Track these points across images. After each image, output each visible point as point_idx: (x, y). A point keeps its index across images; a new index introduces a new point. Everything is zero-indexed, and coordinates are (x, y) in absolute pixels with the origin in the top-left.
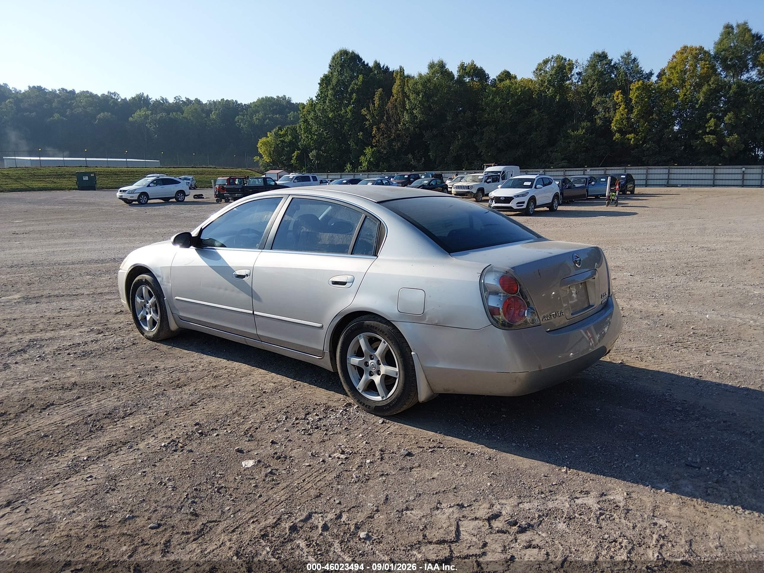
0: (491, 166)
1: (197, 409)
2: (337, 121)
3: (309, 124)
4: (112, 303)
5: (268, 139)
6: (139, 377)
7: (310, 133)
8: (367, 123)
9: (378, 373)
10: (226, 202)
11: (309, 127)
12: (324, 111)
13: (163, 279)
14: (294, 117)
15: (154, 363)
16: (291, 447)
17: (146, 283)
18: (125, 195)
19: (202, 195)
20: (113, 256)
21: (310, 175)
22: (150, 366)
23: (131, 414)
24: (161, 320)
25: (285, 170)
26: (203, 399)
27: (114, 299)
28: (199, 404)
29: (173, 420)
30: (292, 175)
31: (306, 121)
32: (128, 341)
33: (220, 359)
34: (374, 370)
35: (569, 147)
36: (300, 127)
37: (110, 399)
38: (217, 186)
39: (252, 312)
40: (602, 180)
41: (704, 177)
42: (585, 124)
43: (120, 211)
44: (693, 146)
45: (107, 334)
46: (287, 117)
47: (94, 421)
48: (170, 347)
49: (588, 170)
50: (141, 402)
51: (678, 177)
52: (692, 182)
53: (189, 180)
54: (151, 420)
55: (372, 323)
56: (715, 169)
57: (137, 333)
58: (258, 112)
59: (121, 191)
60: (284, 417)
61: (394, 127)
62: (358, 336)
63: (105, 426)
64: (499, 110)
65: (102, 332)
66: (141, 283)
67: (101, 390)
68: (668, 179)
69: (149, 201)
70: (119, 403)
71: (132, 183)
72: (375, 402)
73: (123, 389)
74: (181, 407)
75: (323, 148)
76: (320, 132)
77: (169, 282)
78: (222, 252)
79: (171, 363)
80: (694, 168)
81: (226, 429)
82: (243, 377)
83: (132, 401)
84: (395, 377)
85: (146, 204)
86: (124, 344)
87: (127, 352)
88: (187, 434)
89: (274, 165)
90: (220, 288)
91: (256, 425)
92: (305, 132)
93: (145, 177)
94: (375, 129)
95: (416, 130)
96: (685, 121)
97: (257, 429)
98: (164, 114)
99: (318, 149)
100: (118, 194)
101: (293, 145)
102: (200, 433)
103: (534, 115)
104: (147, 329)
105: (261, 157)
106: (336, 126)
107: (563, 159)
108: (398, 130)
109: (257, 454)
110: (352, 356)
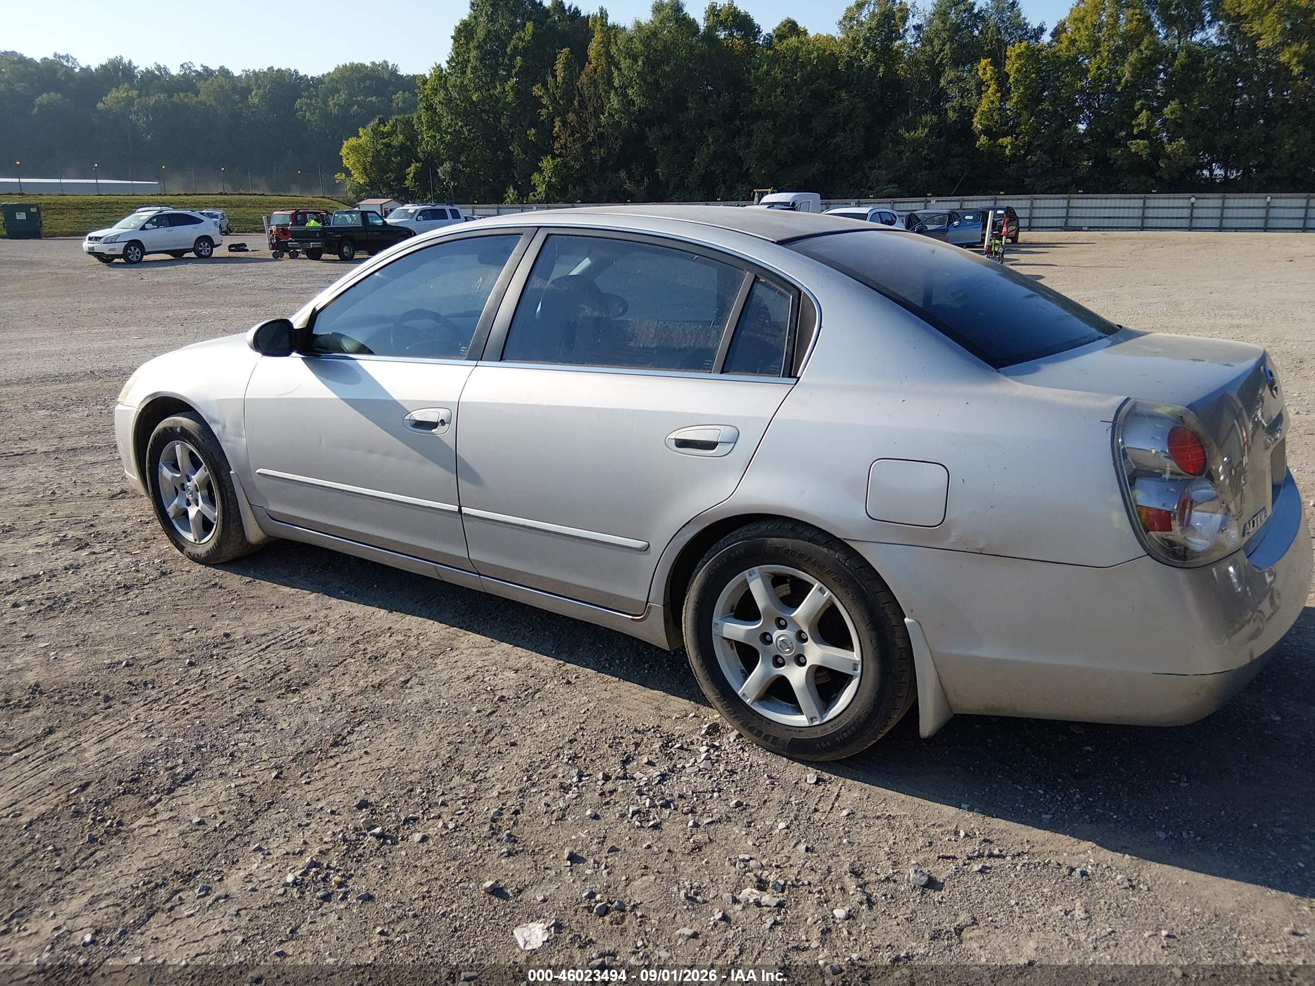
0: (767, 193)
1: (351, 757)
2: (487, 107)
3: (435, 112)
4: (100, 472)
5: (360, 141)
6: (191, 664)
7: (439, 129)
8: (544, 112)
9: (800, 660)
10: (291, 258)
11: (437, 118)
12: (463, 88)
13: (224, 427)
14: (404, 102)
15: (218, 624)
16: (624, 872)
17: (184, 435)
18: (99, 247)
19: (244, 245)
20: (89, 367)
21: (447, 208)
22: (210, 634)
23: (188, 777)
24: (224, 521)
25: (394, 199)
26: (360, 724)
27: (103, 463)
28: (352, 738)
29: (298, 792)
30: (411, 208)
31: (430, 108)
32: (148, 565)
33: (370, 609)
34: (787, 654)
35: (902, 159)
36: (419, 118)
37: (129, 733)
38: (274, 228)
39: (456, 508)
40: (967, 217)
41: (1126, 213)
42: (929, 118)
43: (90, 276)
44: (1110, 159)
45: (98, 548)
46: (391, 101)
47: (97, 804)
48: (248, 579)
49: (933, 202)
50: (207, 739)
51: (1083, 213)
52: (1106, 223)
53: (216, 217)
54: (242, 795)
55: (790, 543)
56: (1145, 199)
57: (166, 545)
58: (337, 91)
59: (90, 239)
60: (574, 772)
61: (593, 120)
62: (746, 573)
63: (127, 819)
64: (779, 91)
65: (87, 544)
66: (170, 435)
67: (102, 705)
68: (1067, 217)
69: (145, 258)
70: (153, 745)
71: (110, 224)
72: (788, 728)
73: (156, 701)
74: (310, 752)
75: (463, 158)
76: (457, 128)
77: (240, 436)
78: (369, 364)
79: (258, 622)
80: (1111, 198)
81: (439, 817)
82: (437, 656)
83: (184, 736)
84: (850, 672)
85: (139, 263)
86: (140, 575)
87: (150, 595)
88: (344, 840)
89: (373, 188)
90: (370, 451)
91: (512, 802)
92: (429, 128)
93: (134, 212)
94: (558, 124)
95: (633, 125)
96: (1097, 113)
97: (516, 812)
98: (163, 96)
99: (454, 159)
100: (86, 244)
101: (407, 152)
102: (378, 836)
103: (841, 101)
104: (190, 537)
105: (348, 173)
106: (485, 117)
107: (890, 182)
108: (600, 126)
109: (544, 901)
110: (725, 618)
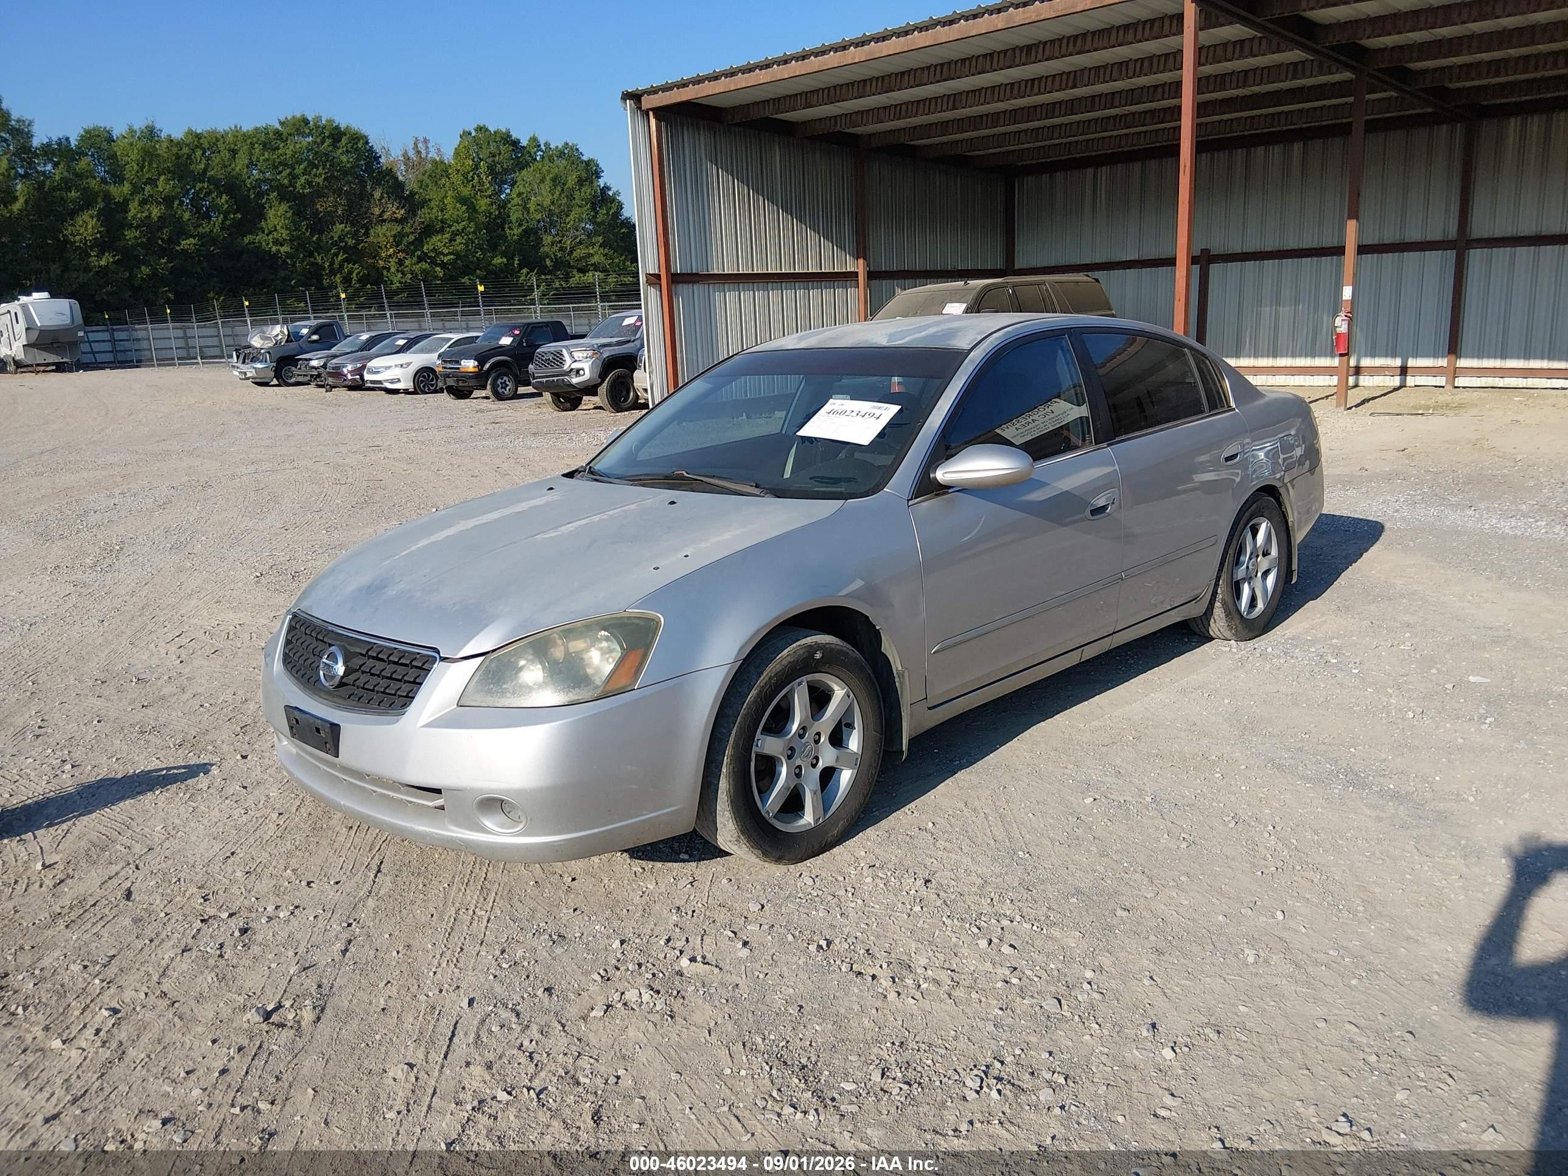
77: (917, 614)
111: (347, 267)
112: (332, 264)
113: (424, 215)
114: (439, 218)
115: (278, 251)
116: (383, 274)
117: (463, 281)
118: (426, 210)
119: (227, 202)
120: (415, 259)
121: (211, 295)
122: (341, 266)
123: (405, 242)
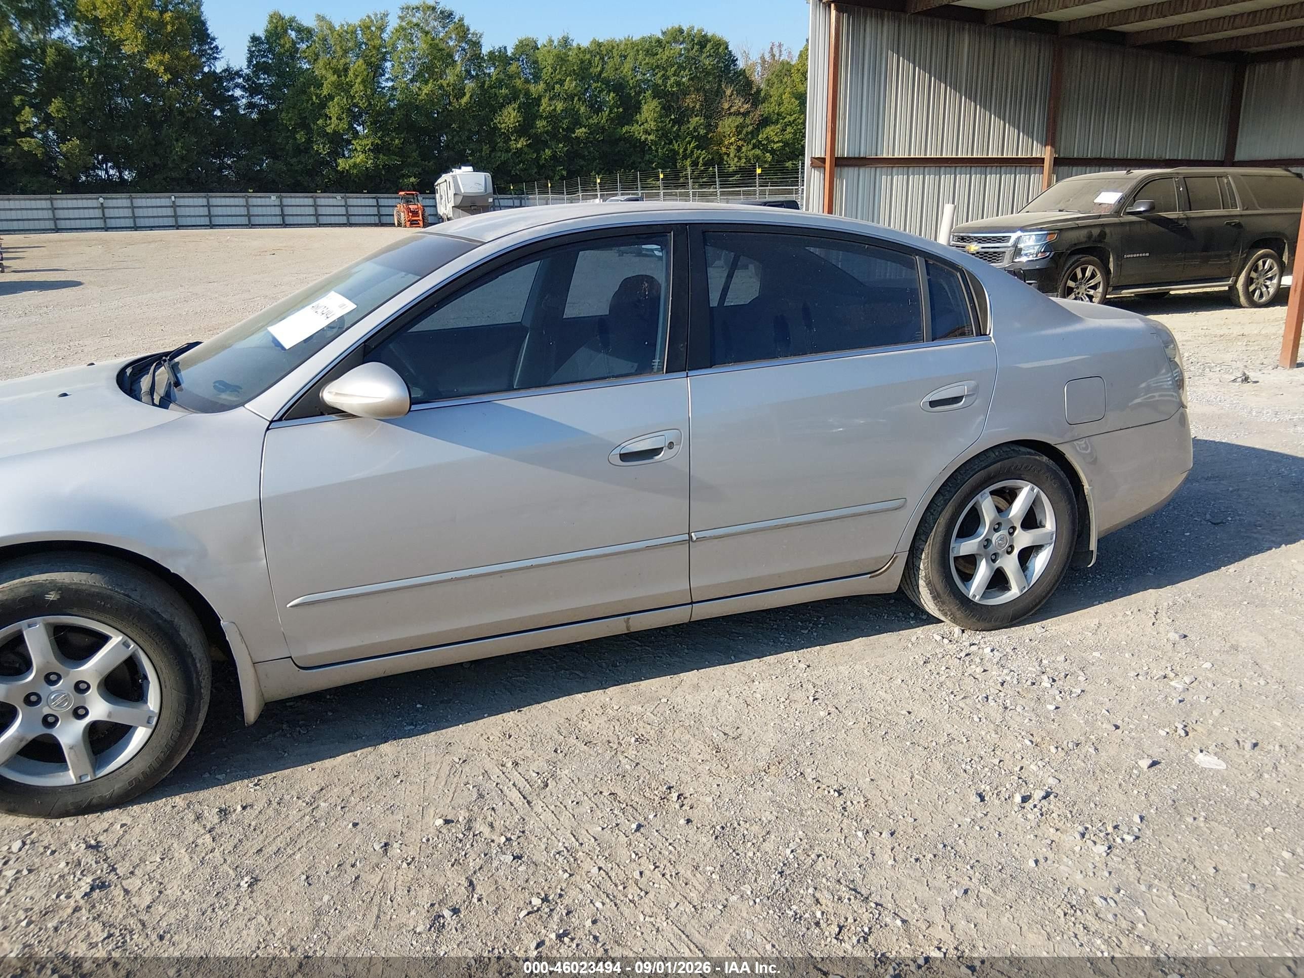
39: (685, 537)
110: (957, 541)
111: (697, 153)
112: (686, 150)
113: (765, 109)
114: (776, 112)
115: (646, 139)
116: (723, 159)
117: (787, 165)
118: (766, 105)
119: (613, 98)
120: (750, 146)
121: (593, 173)
122: (692, 152)
123: (744, 132)
